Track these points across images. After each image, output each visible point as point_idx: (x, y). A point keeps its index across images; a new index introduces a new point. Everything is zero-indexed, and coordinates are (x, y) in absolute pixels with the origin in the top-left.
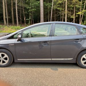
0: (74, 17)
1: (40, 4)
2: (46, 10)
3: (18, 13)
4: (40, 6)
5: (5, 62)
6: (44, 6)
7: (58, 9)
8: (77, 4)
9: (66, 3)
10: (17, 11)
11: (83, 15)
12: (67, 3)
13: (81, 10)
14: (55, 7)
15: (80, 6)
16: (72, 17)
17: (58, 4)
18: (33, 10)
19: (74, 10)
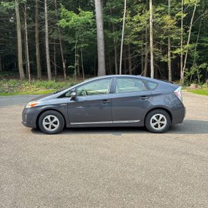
0: (169, 59)
1: (96, 33)
2: (110, 46)
3: (50, 54)
4: (96, 37)
5: (54, 127)
6: (104, 38)
7: (135, 42)
8: (174, 33)
9: (151, 31)
10: (47, 50)
11: (188, 55)
12: (153, 32)
13: (183, 44)
14: (129, 40)
15: (179, 36)
16: (163, 59)
17: (134, 34)
18: (82, 46)
19: (169, 45)
